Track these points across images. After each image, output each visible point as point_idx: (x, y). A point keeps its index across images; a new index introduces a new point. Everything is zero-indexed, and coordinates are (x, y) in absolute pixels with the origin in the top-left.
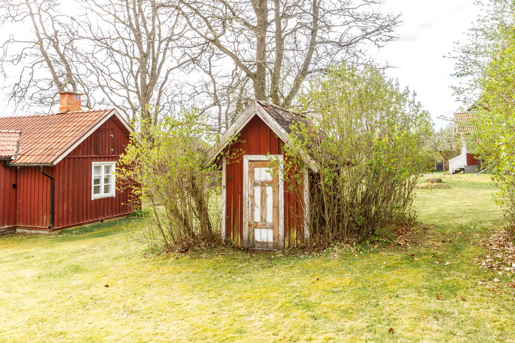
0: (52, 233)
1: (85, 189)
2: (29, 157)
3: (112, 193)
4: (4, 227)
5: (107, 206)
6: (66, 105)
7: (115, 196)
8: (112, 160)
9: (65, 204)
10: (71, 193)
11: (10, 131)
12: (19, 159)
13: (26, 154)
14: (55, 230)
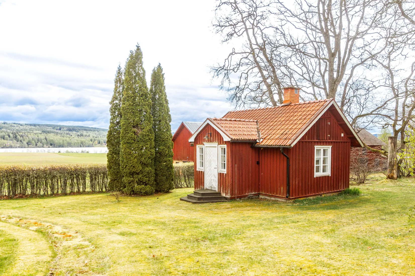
0: (288, 201)
1: (310, 168)
2: (270, 141)
3: (328, 173)
4: (252, 193)
5: (325, 183)
6: (289, 98)
7: (330, 176)
8: (329, 145)
9: (297, 179)
10: (300, 171)
11: (242, 120)
12: (262, 142)
13: (267, 138)
14: (291, 199)
